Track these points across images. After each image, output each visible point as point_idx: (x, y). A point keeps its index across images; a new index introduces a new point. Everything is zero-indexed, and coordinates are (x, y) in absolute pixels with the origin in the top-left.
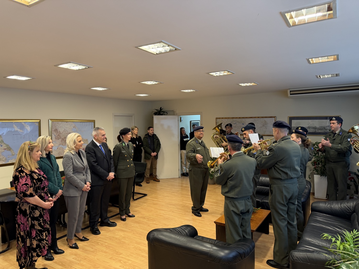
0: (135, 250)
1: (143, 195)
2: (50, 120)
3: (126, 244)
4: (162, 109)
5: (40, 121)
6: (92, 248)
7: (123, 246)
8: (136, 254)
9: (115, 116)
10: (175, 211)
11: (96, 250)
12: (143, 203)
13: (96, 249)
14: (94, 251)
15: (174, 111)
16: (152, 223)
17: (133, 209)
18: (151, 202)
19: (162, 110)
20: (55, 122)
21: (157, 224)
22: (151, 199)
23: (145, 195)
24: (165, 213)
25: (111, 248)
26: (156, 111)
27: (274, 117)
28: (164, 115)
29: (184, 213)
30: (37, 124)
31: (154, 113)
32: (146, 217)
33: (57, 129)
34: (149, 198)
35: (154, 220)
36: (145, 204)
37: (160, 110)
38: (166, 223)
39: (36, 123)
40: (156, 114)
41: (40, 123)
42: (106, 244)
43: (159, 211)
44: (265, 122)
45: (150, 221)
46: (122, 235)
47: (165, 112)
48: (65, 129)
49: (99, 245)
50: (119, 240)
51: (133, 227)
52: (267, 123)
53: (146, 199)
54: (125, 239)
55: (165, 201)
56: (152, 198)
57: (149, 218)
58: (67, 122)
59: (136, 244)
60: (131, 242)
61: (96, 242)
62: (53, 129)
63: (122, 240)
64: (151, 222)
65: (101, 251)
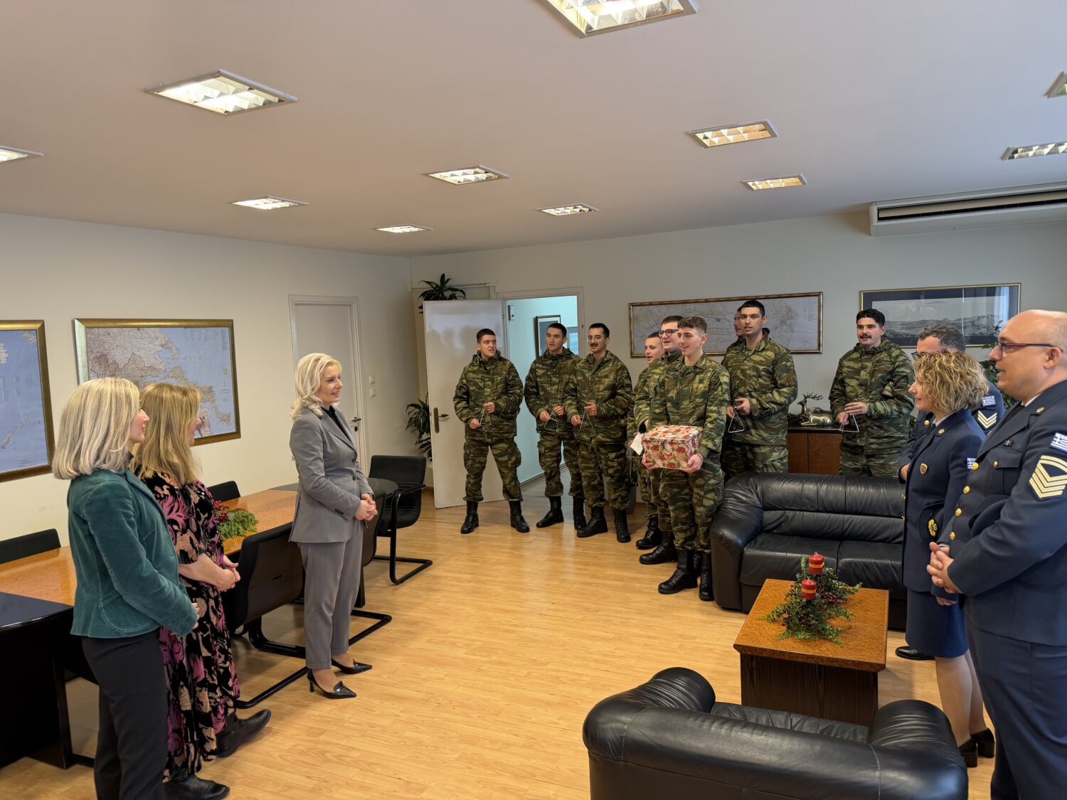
0: (470, 768)
1: (420, 565)
2: (76, 322)
3: (426, 746)
4: (448, 280)
5: (43, 326)
6: (309, 777)
7: (418, 757)
8: (478, 782)
9: (296, 304)
10: (550, 613)
11: (326, 781)
12: (430, 593)
13: (324, 776)
14: (321, 789)
15: (488, 285)
16: (487, 659)
17: (404, 617)
18: (452, 585)
19: (448, 284)
20: (98, 328)
21: (505, 664)
22: (450, 574)
23: (426, 564)
24: (516, 622)
25: (379, 769)
26: (428, 287)
27: (818, 295)
28: (456, 299)
29: (580, 617)
30: (33, 339)
31: (423, 295)
32: (457, 640)
33: (105, 352)
34: (445, 574)
35: (492, 649)
36: (438, 596)
37: (439, 284)
38: (534, 658)
39: (26, 334)
40: (429, 296)
41: (41, 333)
42: (356, 754)
43: (492, 614)
44: (789, 310)
45: (477, 654)
46: (401, 714)
47: (456, 290)
48: (133, 354)
49: (328, 760)
50: (395, 733)
51: (425, 680)
52: (793, 314)
53: (434, 577)
54: (417, 728)
55: (499, 579)
56: (451, 572)
57: (470, 642)
58: (139, 327)
59: (463, 746)
60: (442, 738)
61: (315, 751)
62: (93, 356)
63: (408, 734)
64: (481, 655)
65: (347, 784)
